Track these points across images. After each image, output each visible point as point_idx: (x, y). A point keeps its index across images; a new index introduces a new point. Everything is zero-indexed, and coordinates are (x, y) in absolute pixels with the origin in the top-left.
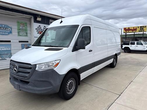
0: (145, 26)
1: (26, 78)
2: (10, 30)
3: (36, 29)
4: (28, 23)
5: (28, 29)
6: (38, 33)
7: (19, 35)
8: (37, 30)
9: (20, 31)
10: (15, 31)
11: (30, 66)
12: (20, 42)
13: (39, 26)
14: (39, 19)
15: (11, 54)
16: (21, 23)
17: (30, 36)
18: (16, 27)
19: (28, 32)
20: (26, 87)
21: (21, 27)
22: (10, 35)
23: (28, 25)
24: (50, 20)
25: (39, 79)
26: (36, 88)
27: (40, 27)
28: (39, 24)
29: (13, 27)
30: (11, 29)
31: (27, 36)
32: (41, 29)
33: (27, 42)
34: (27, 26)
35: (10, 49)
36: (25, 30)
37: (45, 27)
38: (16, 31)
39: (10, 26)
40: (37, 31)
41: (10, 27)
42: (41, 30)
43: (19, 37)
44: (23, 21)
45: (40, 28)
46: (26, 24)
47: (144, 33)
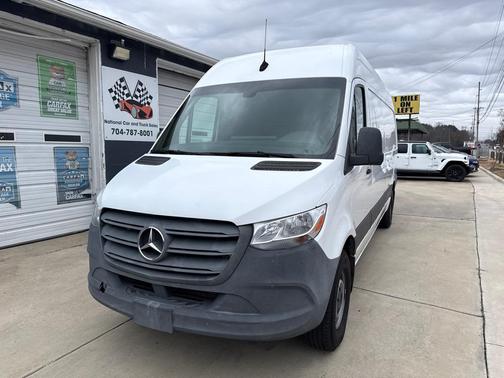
0: (416, 97)
1: (211, 279)
2: (12, 89)
3: (111, 91)
4: (79, 64)
5: (80, 88)
6: (117, 106)
7: (45, 112)
8: (113, 94)
9: (48, 94)
10: (30, 97)
11: (229, 233)
12: (49, 138)
13: (122, 80)
14: (122, 53)
15: (16, 187)
16: (53, 64)
17: (87, 118)
18: (35, 81)
19: (80, 101)
20: (209, 317)
21: (52, 80)
22: (12, 109)
23: (79, 75)
24: (158, 59)
25: (270, 282)
26: (253, 318)
27: (123, 84)
28: (119, 73)
29: (23, 79)
30: (15, 86)
31: (74, 115)
32: (126, 92)
33: (77, 139)
34: (73, 77)
35: (10, 169)
36: (66, 93)
37: (141, 84)
38: (36, 94)
39: (11, 74)
40: (114, 98)
41: (10, 80)
42: (128, 95)
43: (45, 119)
44: (61, 58)
45: (125, 88)
46: (71, 68)
47: (413, 117)
